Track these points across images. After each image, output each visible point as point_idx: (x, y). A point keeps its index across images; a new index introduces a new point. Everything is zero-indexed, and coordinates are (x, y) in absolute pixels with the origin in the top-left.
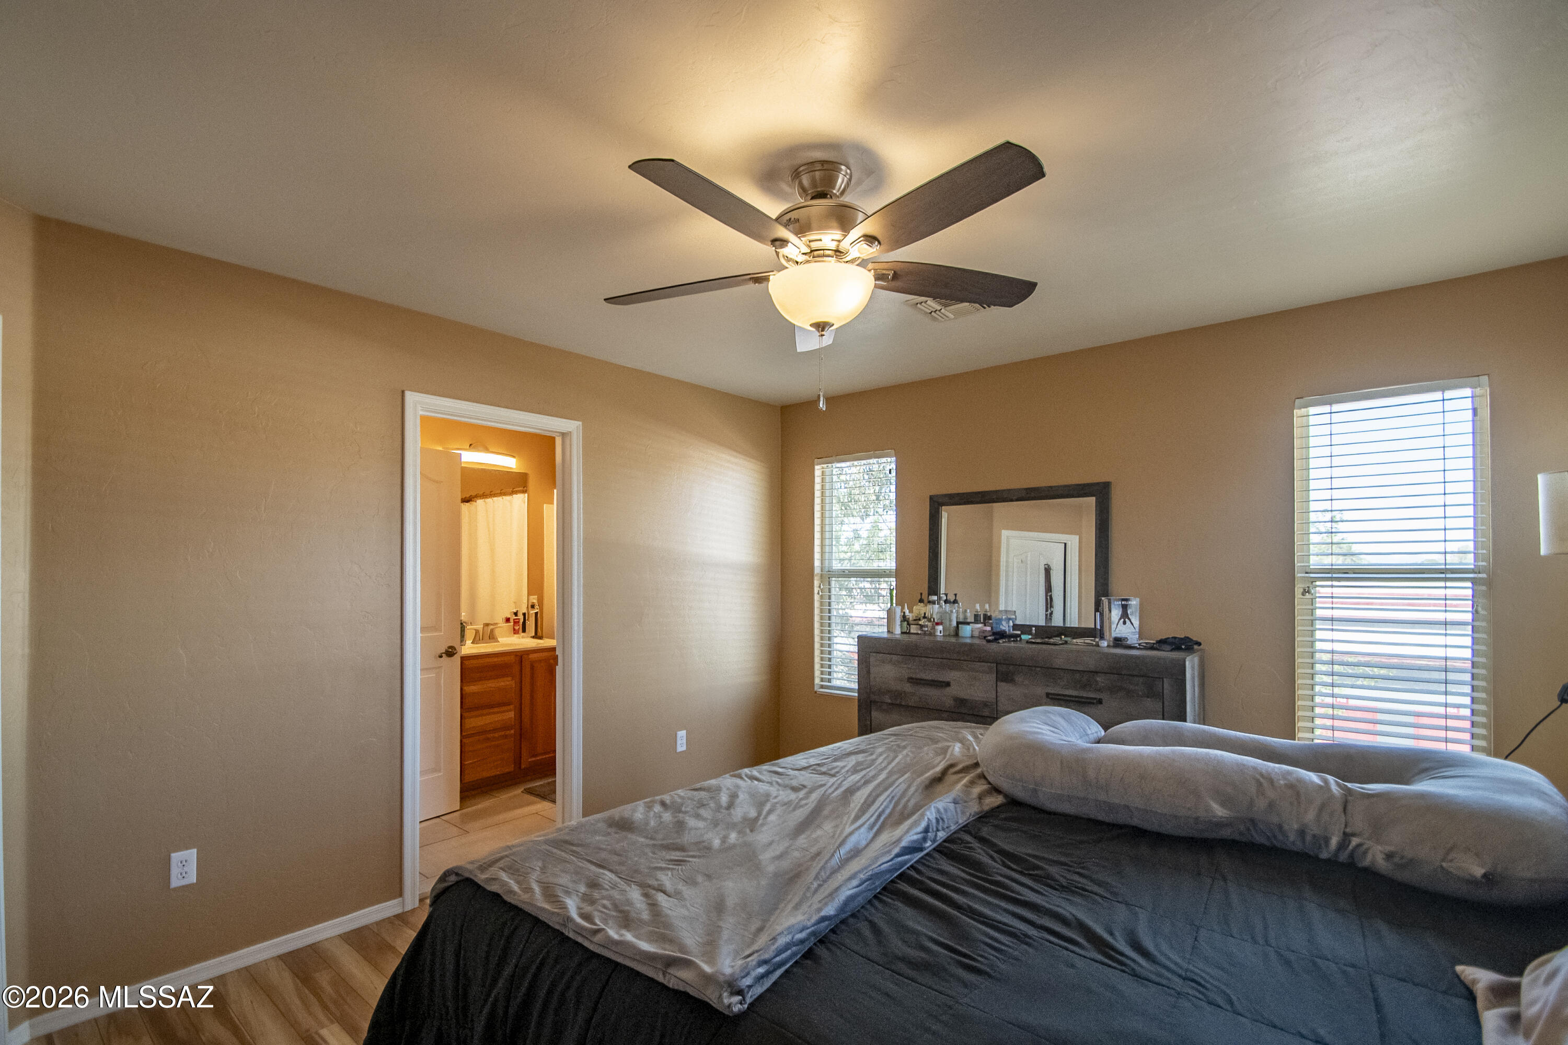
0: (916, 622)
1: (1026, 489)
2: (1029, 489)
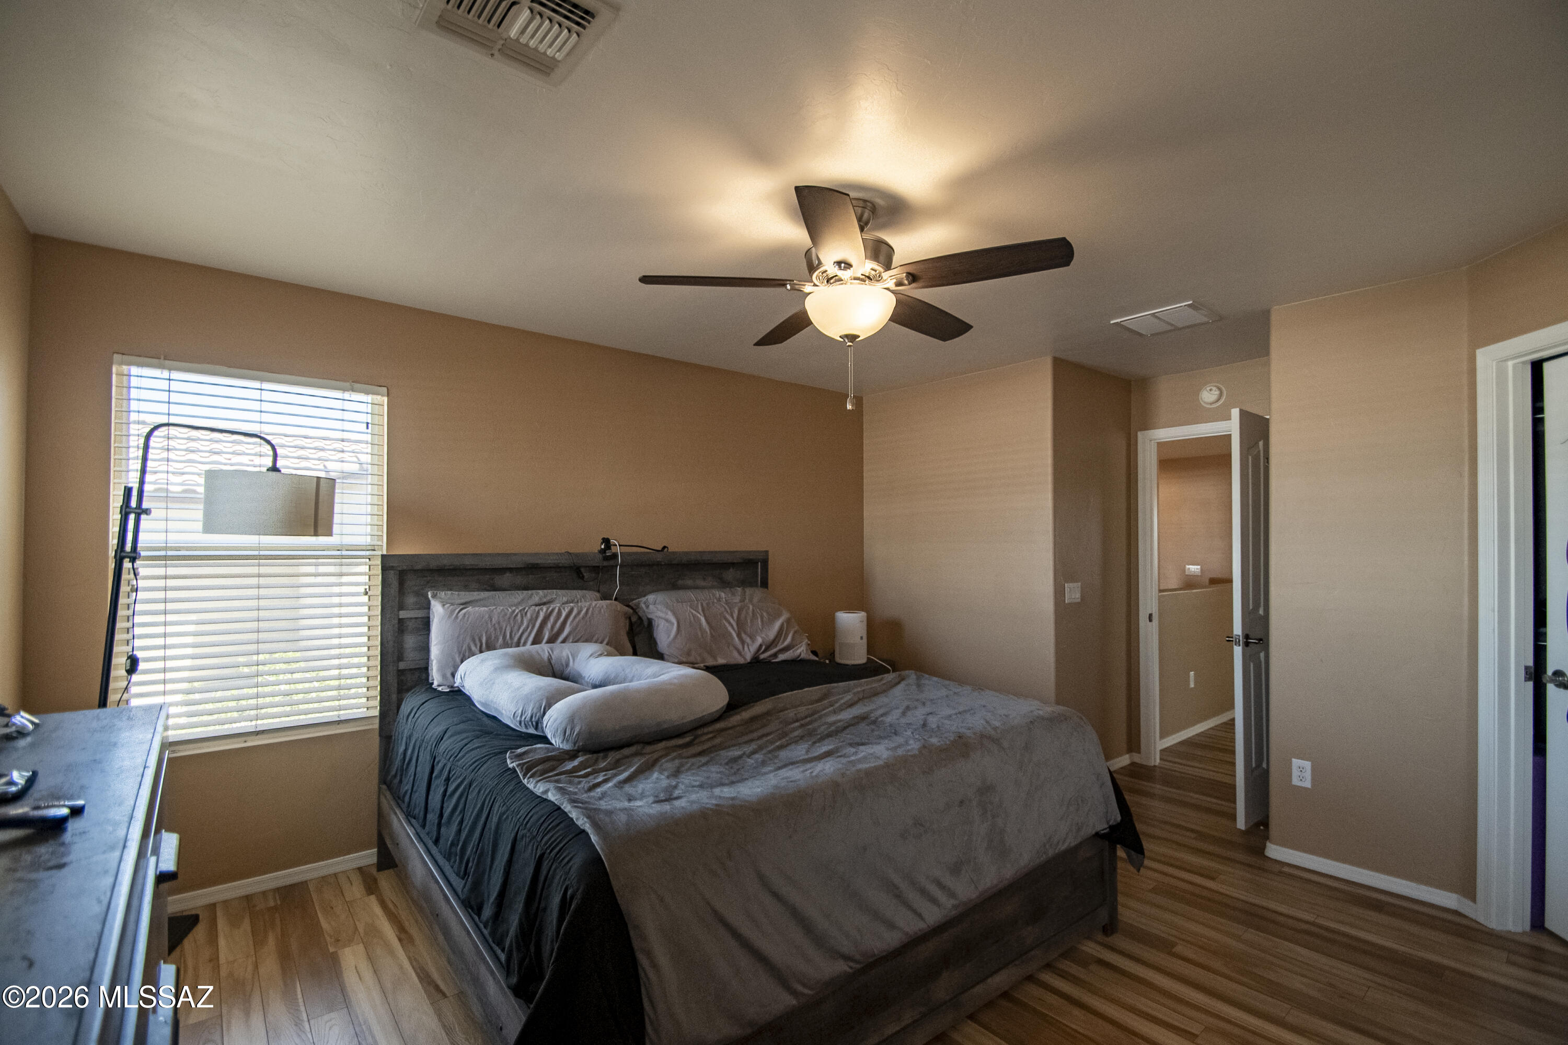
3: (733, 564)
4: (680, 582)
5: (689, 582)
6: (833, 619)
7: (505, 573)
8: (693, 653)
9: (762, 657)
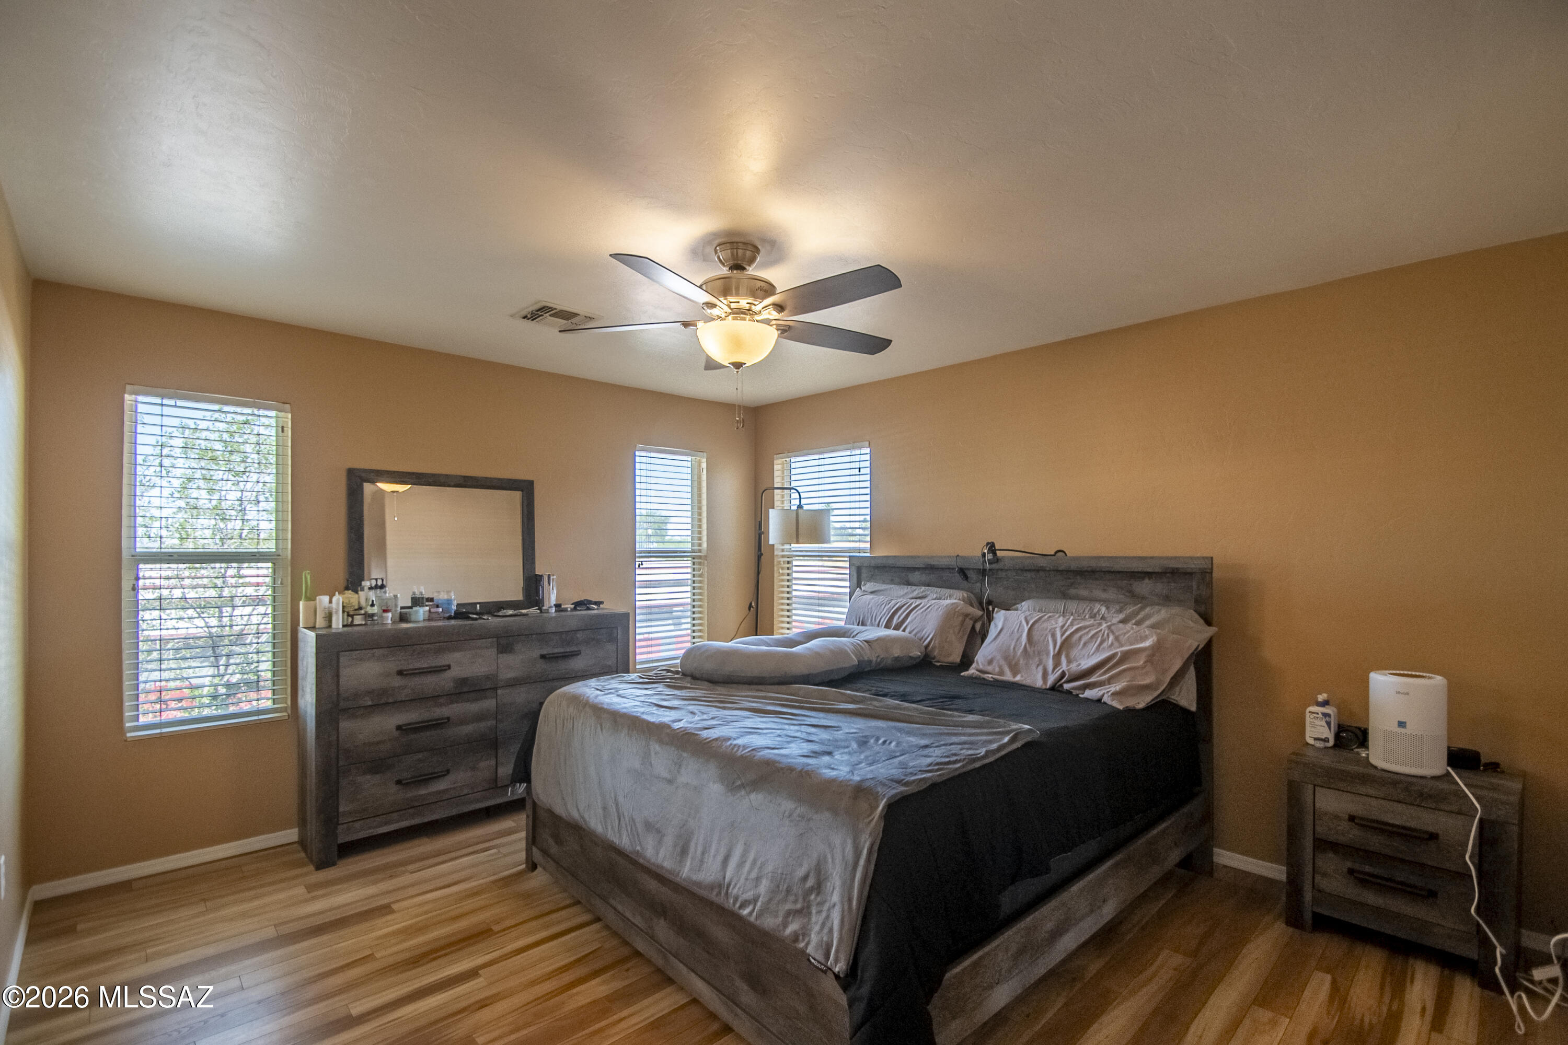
0: (357, 612)
1: (464, 477)
2: (467, 477)
3: (1149, 575)
4: (1073, 591)
5: (1084, 593)
6: (1365, 682)
7: (915, 572)
8: (994, 663)
9: (1067, 686)
